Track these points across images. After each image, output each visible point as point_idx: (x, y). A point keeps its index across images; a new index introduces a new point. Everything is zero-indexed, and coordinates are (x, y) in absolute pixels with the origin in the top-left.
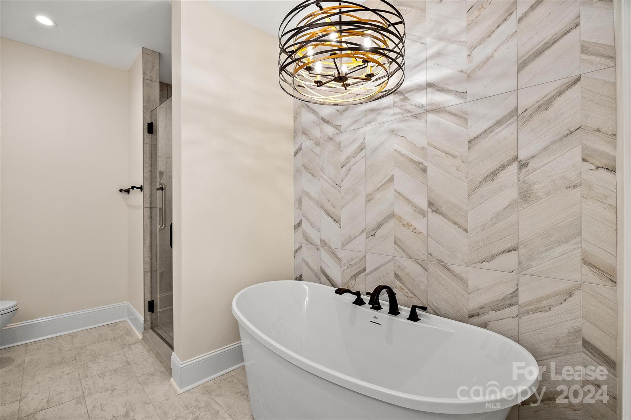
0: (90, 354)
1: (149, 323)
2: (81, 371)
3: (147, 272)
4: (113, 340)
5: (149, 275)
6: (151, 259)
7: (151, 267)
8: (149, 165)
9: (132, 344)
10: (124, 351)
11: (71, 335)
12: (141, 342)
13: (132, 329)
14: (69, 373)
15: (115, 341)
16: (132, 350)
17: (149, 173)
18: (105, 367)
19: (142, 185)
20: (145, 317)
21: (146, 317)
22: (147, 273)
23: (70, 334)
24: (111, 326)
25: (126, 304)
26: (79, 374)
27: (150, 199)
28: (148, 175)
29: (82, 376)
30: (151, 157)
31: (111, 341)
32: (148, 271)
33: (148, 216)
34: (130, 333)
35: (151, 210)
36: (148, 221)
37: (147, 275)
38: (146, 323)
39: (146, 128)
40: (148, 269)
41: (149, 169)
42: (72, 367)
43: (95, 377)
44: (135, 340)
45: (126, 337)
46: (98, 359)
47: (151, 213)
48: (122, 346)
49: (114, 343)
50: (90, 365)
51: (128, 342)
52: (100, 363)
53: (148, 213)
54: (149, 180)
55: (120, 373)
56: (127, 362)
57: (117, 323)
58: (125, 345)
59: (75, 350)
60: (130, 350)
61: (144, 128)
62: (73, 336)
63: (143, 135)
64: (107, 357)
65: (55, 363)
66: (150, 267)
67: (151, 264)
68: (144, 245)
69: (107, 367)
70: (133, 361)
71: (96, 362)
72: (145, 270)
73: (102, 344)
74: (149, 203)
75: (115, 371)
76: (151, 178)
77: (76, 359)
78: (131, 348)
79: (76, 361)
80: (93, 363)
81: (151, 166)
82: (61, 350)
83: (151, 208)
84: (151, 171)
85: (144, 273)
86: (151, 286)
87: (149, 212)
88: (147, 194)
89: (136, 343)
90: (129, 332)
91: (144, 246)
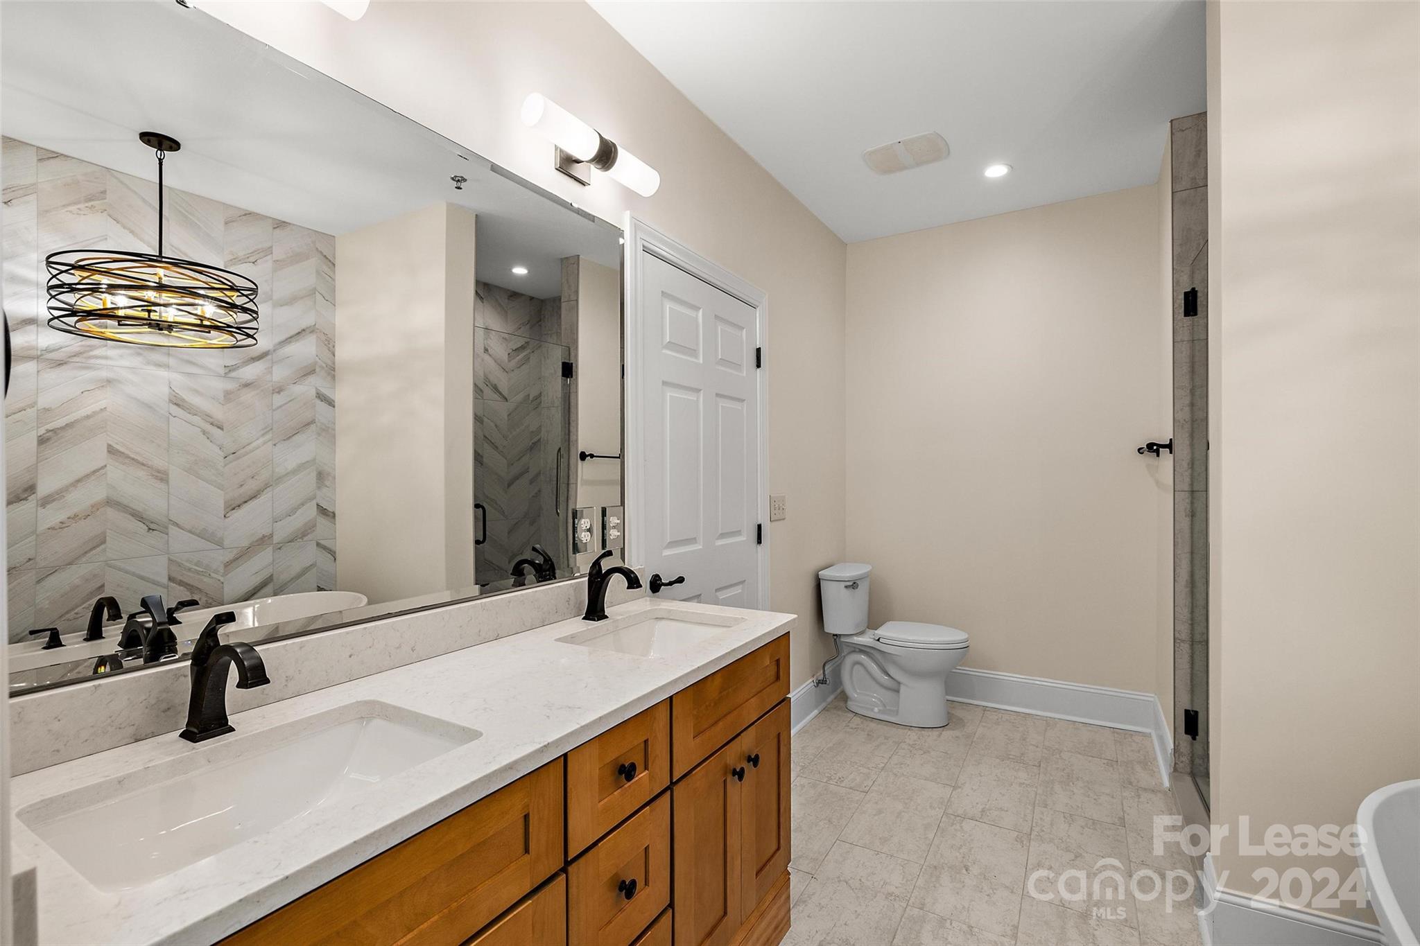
0: (1064, 769)
1: (1186, 759)
2: (1040, 791)
3: (1183, 641)
4: (1112, 763)
5: (1186, 647)
6: (1192, 612)
7: (1192, 630)
8: (1188, 391)
9: (1145, 789)
10: (1124, 794)
11: (1046, 721)
12: (1165, 793)
13: (1155, 759)
14: (1024, 783)
15: (1115, 766)
16: (1140, 800)
17: (1187, 409)
18: (1080, 806)
19: (1171, 440)
20: (1176, 742)
21: (1179, 743)
22: (1182, 644)
23: (1045, 719)
24: (1117, 733)
25: (1152, 699)
26: (1036, 794)
27: (1190, 471)
28: (1185, 415)
29: (1039, 800)
30: (1193, 371)
31: (1108, 763)
32: (1184, 638)
33: (1186, 509)
34: (1149, 763)
35: (1193, 498)
36: (1185, 523)
37: (1181, 648)
38: (1179, 758)
39: (1180, 306)
40: (1185, 635)
41: (1187, 401)
42: (1030, 776)
43: (1057, 813)
44: (1154, 783)
45: (1138, 768)
46: (1073, 784)
47: (1192, 503)
48: (1124, 782)
49: (1111, 769)
50: (1057, 787)
51: (1138, 782)
52: (1074, 794)
53: (1184, 504)
54: (1187, 426)
55: (1102, 832)
56: (1122, 819)
57: (1132, 733)
58: (1131, 783)
59: (1045, 750)
60: (1137, 800)
61: (1176, 305)
62: (1049, 723)
63: (1173, 323)
64: (1089, 789)
65: (1011, 757)
66: (1189, 632)
67: (1192, 624)
68: (1174, 578)
69: (1082, 808)
70: (1134, 824)
71: (1067, 787)
72: (1177, 635)
73: (1090, 762)
74: (1188, 480)
75: (1093, 823)
76: (1193, 421)
77: (1040, 766)
78: (1139, 796)
79: (1039, 770)
80: (1062, 788)
81: (1192, 392)
82: (1024, 740)
83: (1192, 492)
84: (1192, 405)
85: (1174, 642)
86: (1192, 675)
87: (1188, 501)
88: (1183, 460)
89: (1153, 791)
90: (1147, 762)
91: (1174, 580)
